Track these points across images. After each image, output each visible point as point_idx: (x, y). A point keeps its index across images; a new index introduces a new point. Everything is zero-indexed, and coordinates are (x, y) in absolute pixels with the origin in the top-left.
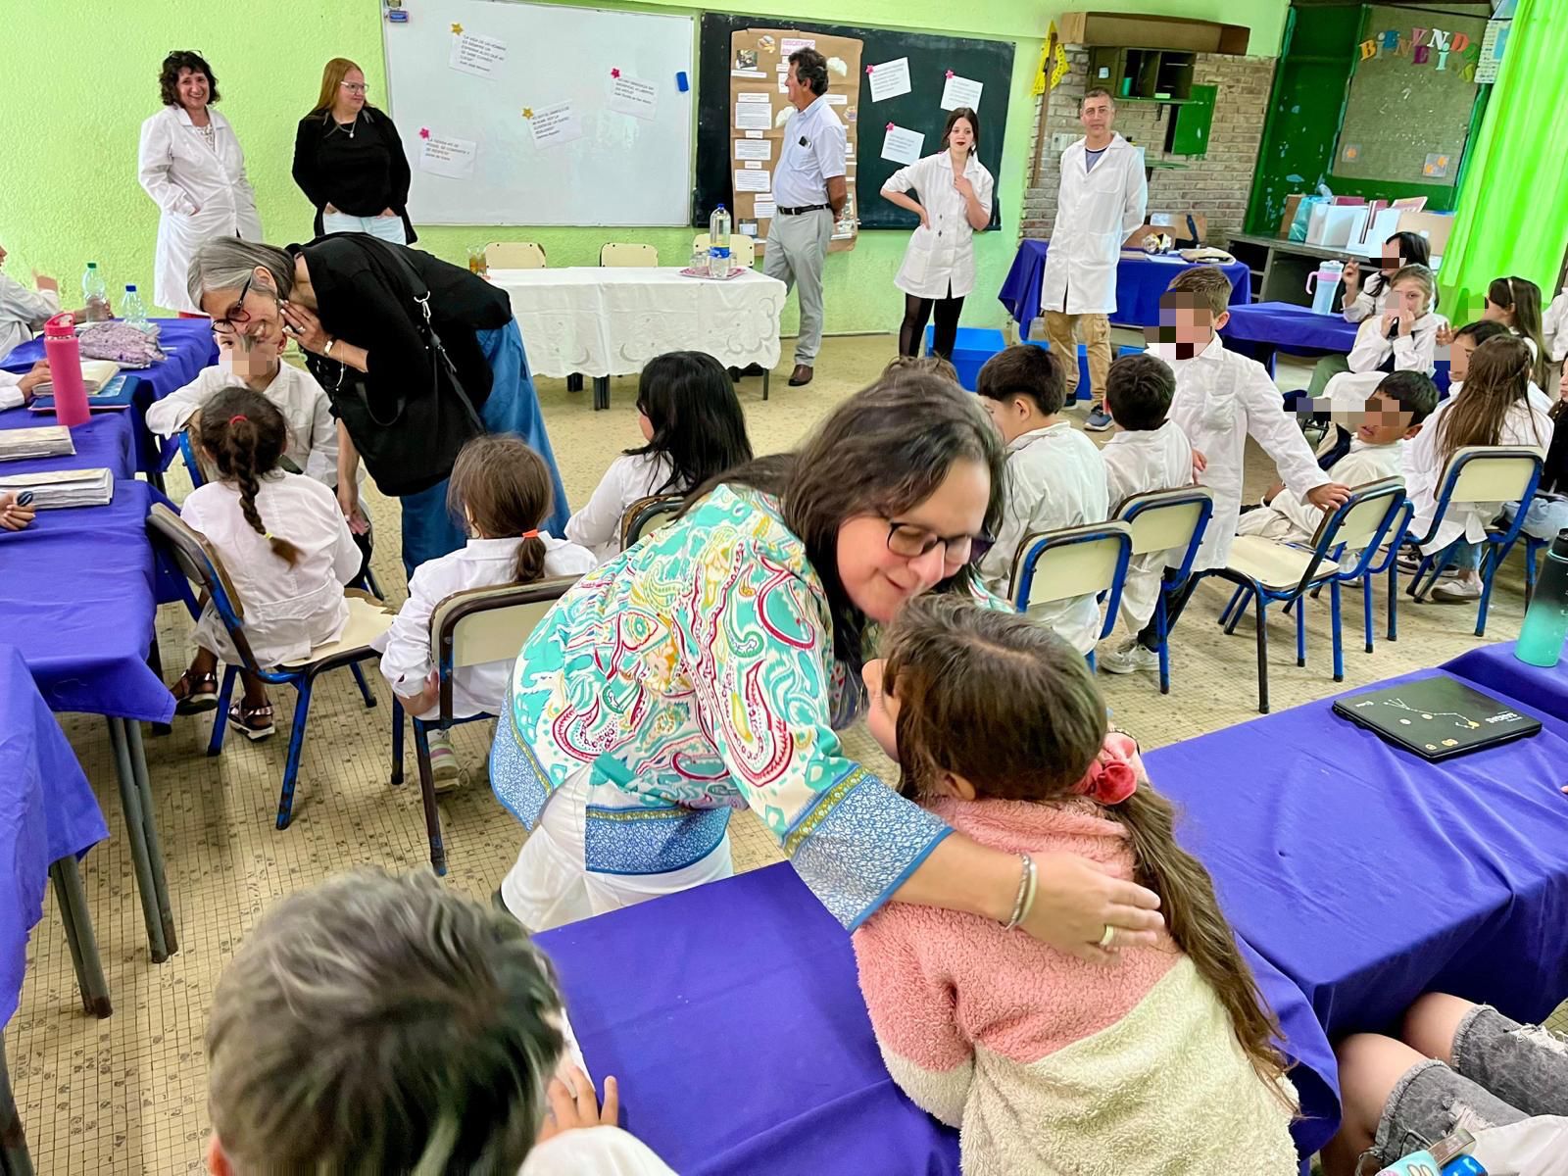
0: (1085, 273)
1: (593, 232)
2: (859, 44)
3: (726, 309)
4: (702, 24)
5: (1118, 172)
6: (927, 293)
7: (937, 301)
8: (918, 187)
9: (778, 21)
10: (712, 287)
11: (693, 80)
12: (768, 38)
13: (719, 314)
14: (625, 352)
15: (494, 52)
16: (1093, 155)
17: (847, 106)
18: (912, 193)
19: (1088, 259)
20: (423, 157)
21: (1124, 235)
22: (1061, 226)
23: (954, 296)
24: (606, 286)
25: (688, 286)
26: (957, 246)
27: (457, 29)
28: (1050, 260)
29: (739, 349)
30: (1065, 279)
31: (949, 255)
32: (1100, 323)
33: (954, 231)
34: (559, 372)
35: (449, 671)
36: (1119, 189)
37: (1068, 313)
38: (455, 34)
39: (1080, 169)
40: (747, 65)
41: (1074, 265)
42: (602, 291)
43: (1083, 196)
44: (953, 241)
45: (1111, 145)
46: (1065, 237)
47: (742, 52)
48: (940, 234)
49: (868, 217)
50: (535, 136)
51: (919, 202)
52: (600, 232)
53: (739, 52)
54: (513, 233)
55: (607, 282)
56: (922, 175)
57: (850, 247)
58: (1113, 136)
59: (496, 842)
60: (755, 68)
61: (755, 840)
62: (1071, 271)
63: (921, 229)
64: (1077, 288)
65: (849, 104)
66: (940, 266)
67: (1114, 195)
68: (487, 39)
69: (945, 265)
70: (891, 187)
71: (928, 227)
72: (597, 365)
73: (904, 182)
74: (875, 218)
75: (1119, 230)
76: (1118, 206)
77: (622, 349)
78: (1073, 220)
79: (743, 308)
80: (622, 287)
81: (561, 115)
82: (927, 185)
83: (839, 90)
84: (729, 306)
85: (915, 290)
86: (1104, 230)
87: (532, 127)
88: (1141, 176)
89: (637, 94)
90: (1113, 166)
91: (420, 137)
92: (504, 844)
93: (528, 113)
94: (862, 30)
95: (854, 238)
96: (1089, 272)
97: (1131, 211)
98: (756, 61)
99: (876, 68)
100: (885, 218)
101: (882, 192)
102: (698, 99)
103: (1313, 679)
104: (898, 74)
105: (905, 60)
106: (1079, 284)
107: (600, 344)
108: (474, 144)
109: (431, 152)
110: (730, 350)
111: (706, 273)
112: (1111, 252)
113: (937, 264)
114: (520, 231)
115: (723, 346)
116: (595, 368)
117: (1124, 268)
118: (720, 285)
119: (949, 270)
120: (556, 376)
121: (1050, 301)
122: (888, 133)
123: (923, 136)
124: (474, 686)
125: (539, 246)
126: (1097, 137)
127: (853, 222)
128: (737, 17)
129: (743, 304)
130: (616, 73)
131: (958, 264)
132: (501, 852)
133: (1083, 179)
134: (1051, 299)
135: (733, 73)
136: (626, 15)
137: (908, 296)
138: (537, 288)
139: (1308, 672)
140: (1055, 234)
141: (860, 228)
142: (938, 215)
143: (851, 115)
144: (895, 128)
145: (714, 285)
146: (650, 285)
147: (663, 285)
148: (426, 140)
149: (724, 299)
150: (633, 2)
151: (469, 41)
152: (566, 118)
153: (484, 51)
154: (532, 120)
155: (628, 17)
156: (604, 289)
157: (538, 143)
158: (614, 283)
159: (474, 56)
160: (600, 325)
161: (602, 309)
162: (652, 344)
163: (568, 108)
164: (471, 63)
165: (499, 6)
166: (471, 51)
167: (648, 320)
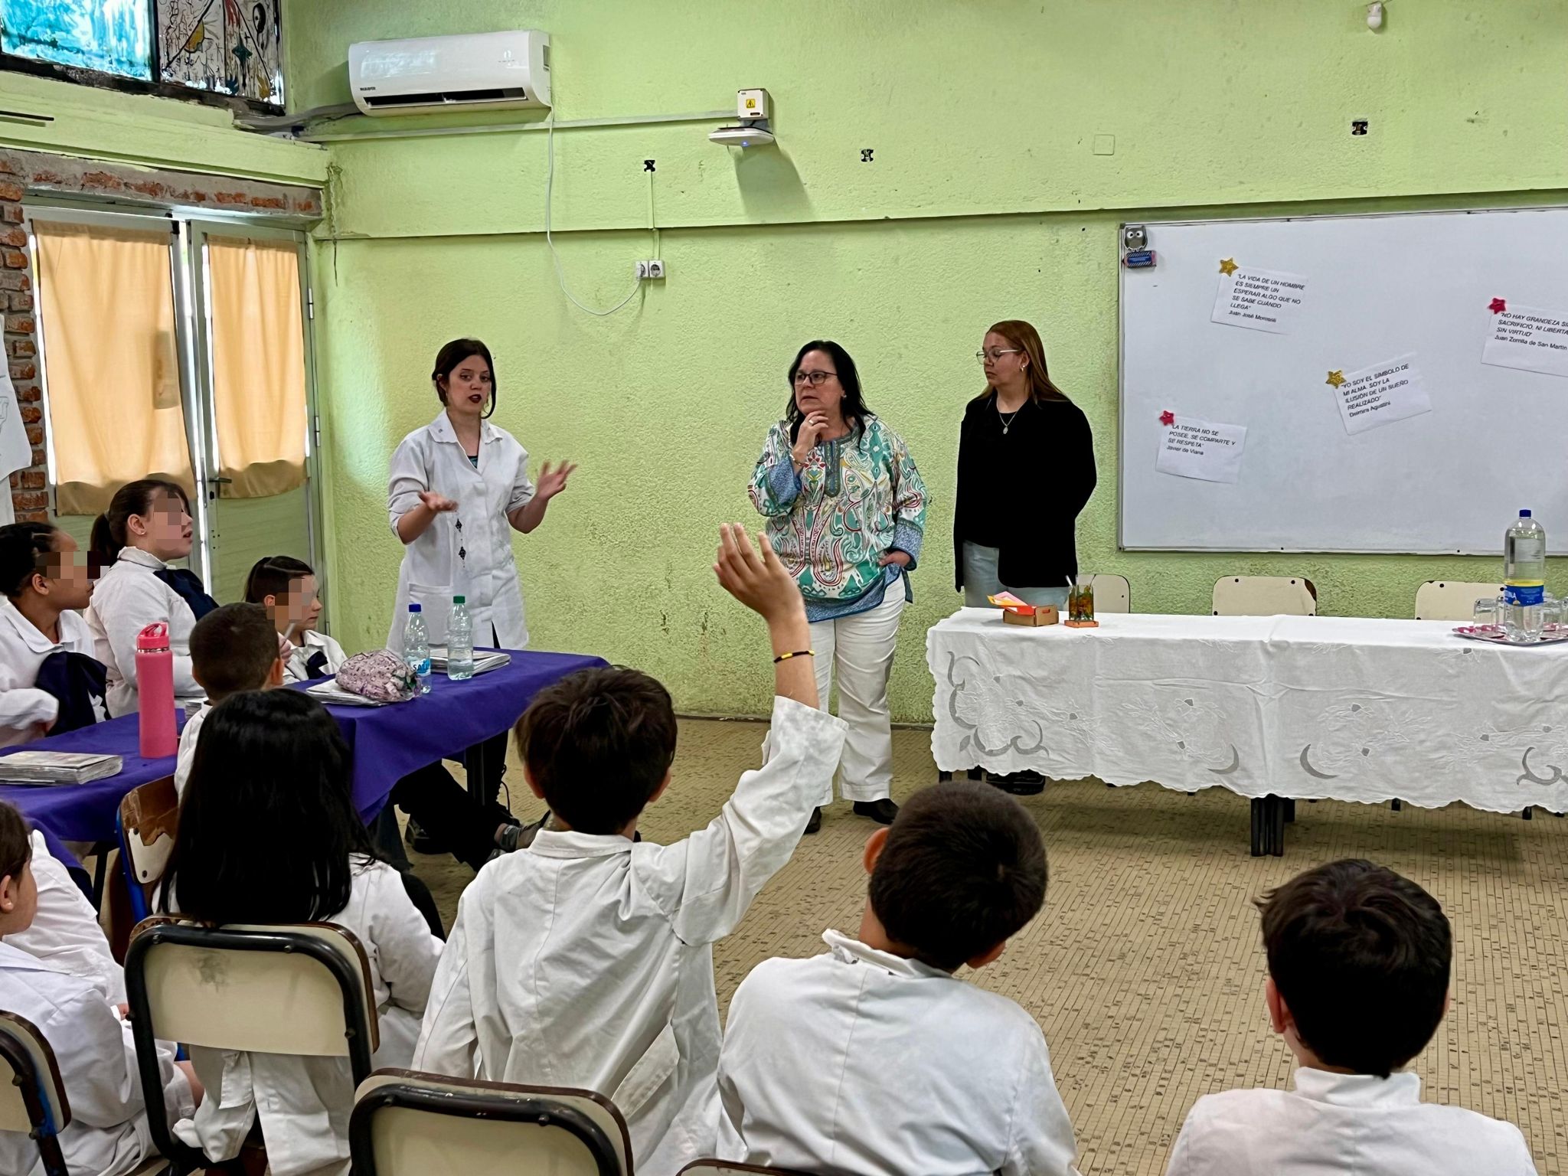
3: (1517, 699)
10: (1488, 656)
13: (1500, 706)
14: (1310, 760)
15: (1284, 292)
20: (1164, 452)
24: (1276, 645)
27: (1228, 267)
29: (1549, 774)
34: (1183, 781)
38: (1224, 274)
42: (1267, 652)
50: (1346, 412)
52: (1461, 565)
54: (1303, 564)
55: (1276, 638)
68: (1271, 274)
72: (1250, 777)
77: (1306, 749)
80: (1304, 648)
81: (1394, 378)
84: (1522, 691)
87: (1342, 401)
89: (1537, 336)
91: (1160, 424)
93: (1334, 379)
107: (1256, 741)
108: (1245, 429)
109: (1175, 445)
110: (1529, 776)
114: (1313, 560)
115: (1512, 764)
116: (1246, 782)
118: (1503, 653)
120: (1178, 787)
125: (1307, 583)
129: (1557, 691)
130: (1498, 306)
145: (1494, 652)
146: (1361, 648)
147: (1386, 650)
148: (1169, 427)
149: (1512, 678)
150: (1532, 191)
151: (1245, 281)
152: (1403, 383)
153: (1268, 293)
154: (1341, 389)
155: (1526, 218)
156: (1271, 649)
157: (1353, 423)
158: (1291, 640)
159: (1253, 301)
160: (1258, 710)
161: (1264, 684)
162: (1365, 752)
163: (1406, 367)
164: (1248, 312)
165: (1297, 227)
166: (1249, 293)
167: (1355, 708)
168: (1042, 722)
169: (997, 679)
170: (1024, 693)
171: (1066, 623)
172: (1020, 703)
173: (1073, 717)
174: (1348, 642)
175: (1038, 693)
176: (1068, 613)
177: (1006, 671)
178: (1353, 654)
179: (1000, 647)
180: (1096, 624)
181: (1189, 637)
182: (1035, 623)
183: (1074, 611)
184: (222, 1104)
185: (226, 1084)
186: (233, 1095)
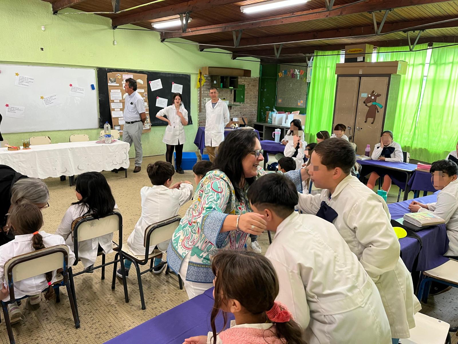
0: (216, 136)
1: (67, 131)
2: (146, 76)
3: (111, 152)
4: (98, 71)
5: (221, 109)
6: (172, 143)
7: (176, 146)
8: (167, 114)
9: (121, 70)
11: (96, 86)
12: (119, 74)
13: (109, 154)
15: (29, 80)
16: (214, 104)
17: (144, 93)
18: (165, 116)
19: (216, 132)
20: (7, 113)
21: (225, 125)
22: (208, 123)
23: (180, 144)
24: (71, 148)
25: (98, 147)
26: (179, 130)
27: (17, 74)
28: (206, 132)
29: (116, 163)
30: (210, 137)
31: (178, 133)
33: (178, 126)
34: (57, 176)
35: (12, 284)
36: (222, 113)
37: (212, 146)
38: (17, 76)
39: (211, 108)
40: (113, 82)
41: (212, 134)
42: (69, 150)
43: (213, 115)
44: (178, 129)
45: (218, 101)
46: (209, 126)
47: (111, 79)
48: (174, 127)
49: (154, 123)
50: (45, 104)
51: (167, 119)
52: (69, 132)
53: (110, 79)
54: (40, 133)
55: (71, 147)
56: (168, 111)
57: (149, 131)
58: (218, 99)
59: (35, 338)
60: (115, 83)
61: (125, 322)
62: (212, 135)
63: (169, 126)
64: (214, 139)
65: (145, 92)
67: (220, 114)
68: (27, 77)
69: (176, 135)
70: (159, 115)
71: (171, 126)
73: (162, 113)
74: (156, 123)
75: (223, 124)
76: (222, 117)
77: (78, 167)
78: (210, 122)
79: (117, 151)
80: (76, 148)
81: (53, 98)
82: (169, 114)
83: (141, 88)
84: (112, 151)
85: (169, 143)
86: (219, 124)
87: (44, 102)
88: (227, 109)
89: (78, 91)
90: (220, 107)
92: (38, 339)
93: (42, 98)
94: (147, 72)
95: (150, 129)
96: (217, 135)
97: (226, 119)
98: (115, 81)
99: (151, 82)
100: (159, 123)
101: (156, 116)
102: (98, 92)
104: (158, 83)
105: (160, 79)
106: (215, 139)
107: (70, 166)
108: (24, 108)
109: (10, 111)
110: (113, 164)
111: (104, 142)
112: (222, 130)
113: (174, 136)
114: (41, 133)
115: (111, 163)
116: (69, 173)
118: (108, 145)
119: (178, 137)
120: (56, 177)
121: (207, 144)
122: (157, 99)
123: (167, 100)
124: (22, 287)
125: (48, 137)
126: (214, 100)
127: (149, 124)
128: (108, 69)
130: (71, 85)
131: (180, 135)
132: (37, 342)
133: (212, 111)
134: (208, 143)
135: (109, 84)
136: (73, 69)
137: (167, 145)
138: (48, 151)
140: (206, 125)
141: (152, 126)
142: (173, 122)
143: (146, 95)
144: (159, 98)
145: (107, 145)
146: (86, 147)
147: (90, 147)
148: (8, 107)
149: (110, 149)
150: (75, 65)
151: (21, 77)
152: (55, 99)
153: (26, 80)
154: (43, 100)
155: (74, 69)
156: (70, 149)
157: (46, 106)
158: (74, 147)
159: (23, 82)
160: (70, 160)
161: (70, 155)
162: (88, 165)
163: (55, 96)
164: (23, 84)
165: (31, 67)
166: (22, 80)
167: (86, 157)
168: (25, 169)
169: (14, 162)
170: (20, 164)
171: (23, 149)
172: (20, 166)
173: (32, 167)
174: (84, 146)
175: (23, 163)
176: (23, 147)
177: (15, 160)
179: (14, 155)
180: (30, 149)
181: (55, 149)
182: (18, 150)
183: (25, 146)
184: (93, 249)
185: (93, 245)
186: (95, 246)
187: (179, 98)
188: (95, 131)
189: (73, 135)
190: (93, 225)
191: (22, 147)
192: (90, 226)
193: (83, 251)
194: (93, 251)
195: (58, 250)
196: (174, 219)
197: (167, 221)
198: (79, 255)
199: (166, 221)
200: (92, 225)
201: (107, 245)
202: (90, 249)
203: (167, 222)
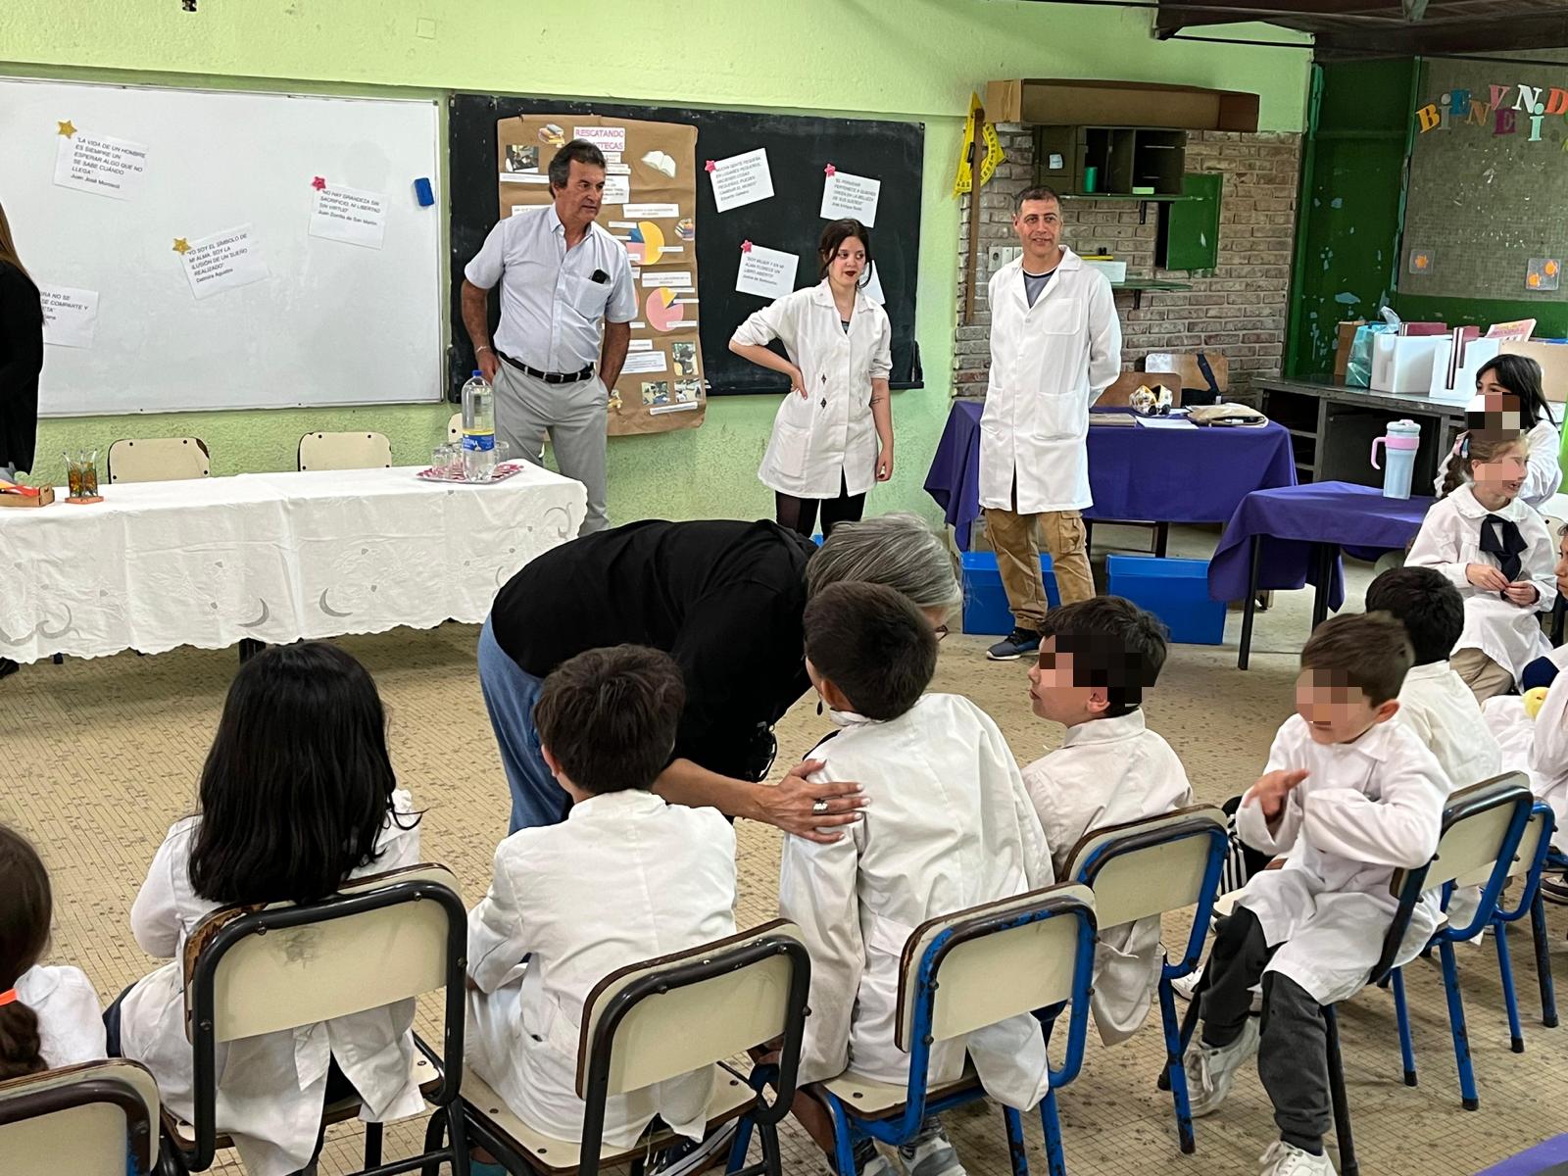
0: (1042, 452)
1: (291, 416)
2: (692, 132)
3: (490, 529)
4: (452, 111)
5: (1075, 306)
6: (810, 490)
7: (823, 500)
8: (786, 336)
9: (567, 104)
10: (466, 495)
11: (439, 188)
12: (554, 127)
13: (478, 536)
14: (328, 602)
15: (125, 159)
16: (1035, 282)
17: (678, 220)
18: (777, 346)
19: (1043, 432)
21: (1092, 393)
22: (998, 385)
23: (850, 494)
24: (294, 503)
25: (424, 497)
26: (850, 421)
27: (67, 129)
28: (987, 434)
30: (1010, 461)
31: (839, 434)
32: (1069, 524)
33: (844, 398)
34: (217, 637)
36: (1079, 330)
37: (1020, 512)
38: (64, 137)
39: (1018, 301)
40: (523, 166)
41: (1022, 441)
42: (286, 510)
43: (1028, 340)
44: (843, 412)
45: (1060, 267)
46: (1005, 400)
47: (514, 148)
48: (824, 403)
49: (721, 378)
50: (193, 278)
51: (787, 358)
52: (301, 416)
53: (509, 148)
54: (162, 423)
55: (294, 496)
56: (791, 319)
57: (695, 422)
58: (1062, 253)
60: (535, 170)
62: (1019, 451)
63: (794, 396)
64: (1029, 474)
65: (683, 216)
66: (827, 450)
67: (1071, 337)
68: (110, 140)
69: (833, 448)
70: (747, 336)
71: (805, 395)
72: (281, 626)
73: (764, 330)
74: (733, 377)
75: (1085, 388)
76: (1080, 352)
77: (325, 592)
78: (1013, 377)
79: (520, 525)
80: (319, 503)
81: (234, 247)
82: (800, 333)
83: (666, 196)
84: (495, 522)
85: (793, 488)
86: (1062, 389)
87: (188, 267)
88: (1109, 310)
89: (352, 212)
90: (1066, 297)
93: (181, 246)
94: (695, 112)
95: (701, 409)
96: (1048, 450)
97: (1100, 359)
98: (537, 160)
99: (718, 164)
100: (747, 378)
101: (731, 346)
102: (449, 215)
103: (1431, 1107)
104: (752, 172)
105: (762, 152)
106: (1034, 470)
107: (286, 592)
108: (97, 294)
111: (458, 475)
112: (1075, 419)
113: (820, 449)
114: (171, 420)
115: (488, 583)
116: (278, 631)
117: (1099, 441)
118: (478, 492)
119: (840, 457)
120: (214, 646)
121: (992, 495)
122: (744, 256)
123: (796, 258)
125: (198, 441)
126: (1041, 256)
127: (698, 385)
128: (504, 99)
129: (519, 519)
130: (319, 184)
131: (853, 446)
133: (1024, 317)
134: (993, 492)
135: (503, 177)
136: (333, 101)
137: (777, 493)
138: (179, 512)
139: (1422, 1095)
140: (990, 397)
141: (709, 393)
142: (819, 378)
143: (686, 232)
144: (754, 248)
145: (470, 492)
146: (367, 498)
147: (388, 497)
149: (486, 512)
150: (343, 83)
151: (85, 145)
152: (242, 251)
153: (110, 159)
154: (188, 256)
155: (337, 105)
156: (290, 507)
157: (199, 289)
158: (308, 497)
159: (94, 166)
160: (284, 564)
161: (288, 539)
162: (374, 588)
163: (244, 236)
164: (90, 177)
165: (133, 94)
166: (90, 158)
167: (364, 551)
168: (70, 603)
169: (19, 566)
170: (49, 575)
171: (67, 500)
172: (45, 587)
173: (103, 593)
174: (358, 494)
175: (62, 572)
176: (67, 489)
177: (25, 555)
178: (361, 503)
179: (20, 532)
180: (101, 499)
181: (216, 502)
182: (41, 504)
183: (76, 487)
184: (303, 1085)
185: (301, 1063)
186: (311, 1070)
187: (861, 248)
188: (427, 416)
189: (316, 435)
190: (301, 954)
191: (62, 492)
192: (284, 956)
193: (244, 1093)
194: (299, 1096)
195: (96, 1088)
196: (754, 945)
197: (717, 952)
198: (224, 1115)
199: (708, 954)
200: (296, 952)
201: (373, 1062)
202: (284, 1086)
203: (713, 960)
